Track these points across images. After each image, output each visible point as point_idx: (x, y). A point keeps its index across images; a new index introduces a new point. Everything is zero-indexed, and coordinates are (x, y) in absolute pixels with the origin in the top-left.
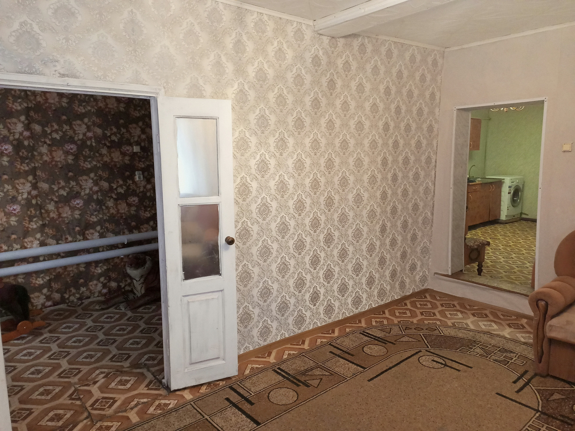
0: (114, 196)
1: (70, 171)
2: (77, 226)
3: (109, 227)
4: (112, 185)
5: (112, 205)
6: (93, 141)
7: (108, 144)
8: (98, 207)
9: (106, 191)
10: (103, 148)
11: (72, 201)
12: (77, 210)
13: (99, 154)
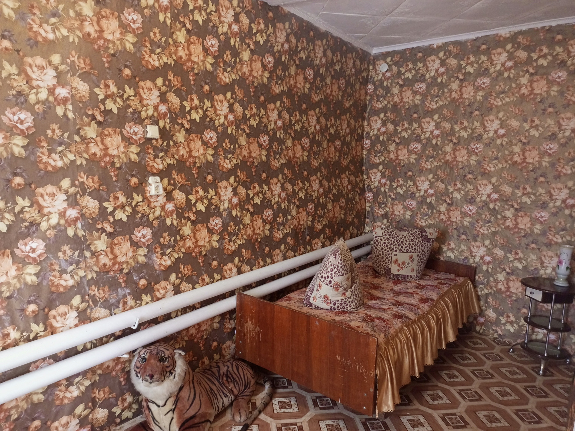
0: (109, 229)
1: (15, 174)
2: (30, 303)
3: (97, 294)
4: (106, 204)
5: (104, 247)
6: (70, 107)
7: (99, 118)
8: (77, 253)
9: (92, 219)
10: (89, 125)
11: (21, 244)
12: (31, 264)
13: (81, 137)
